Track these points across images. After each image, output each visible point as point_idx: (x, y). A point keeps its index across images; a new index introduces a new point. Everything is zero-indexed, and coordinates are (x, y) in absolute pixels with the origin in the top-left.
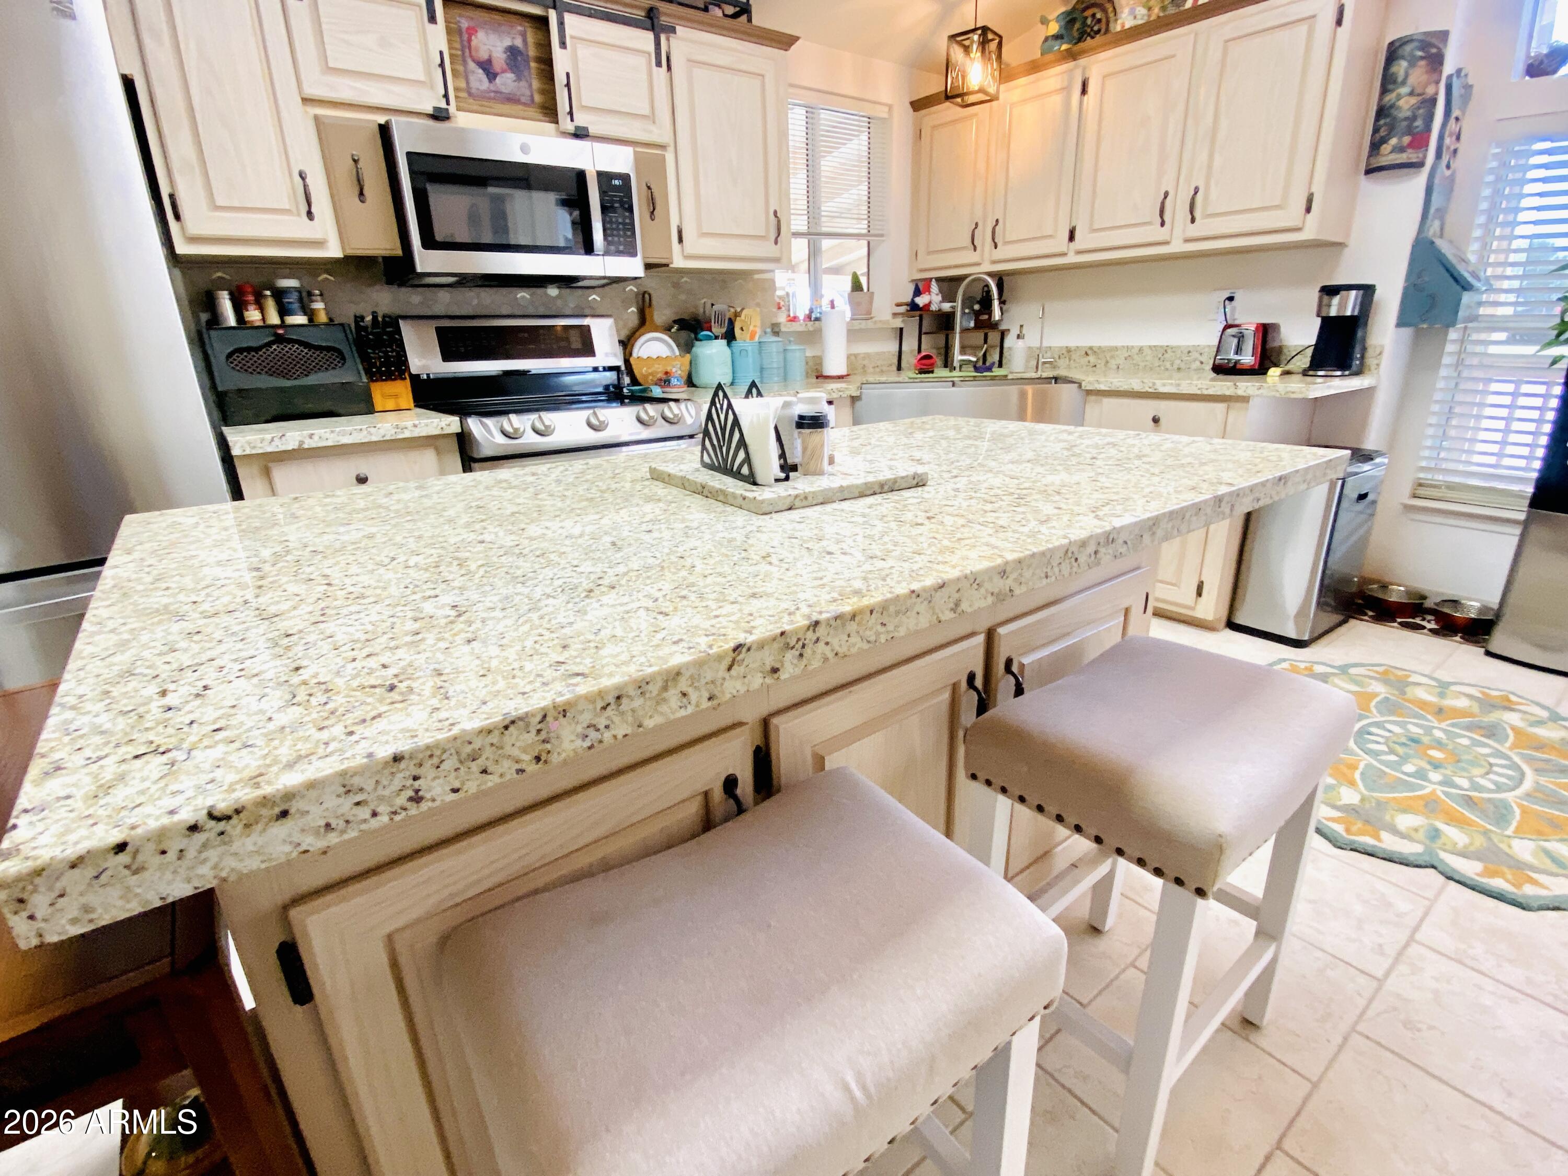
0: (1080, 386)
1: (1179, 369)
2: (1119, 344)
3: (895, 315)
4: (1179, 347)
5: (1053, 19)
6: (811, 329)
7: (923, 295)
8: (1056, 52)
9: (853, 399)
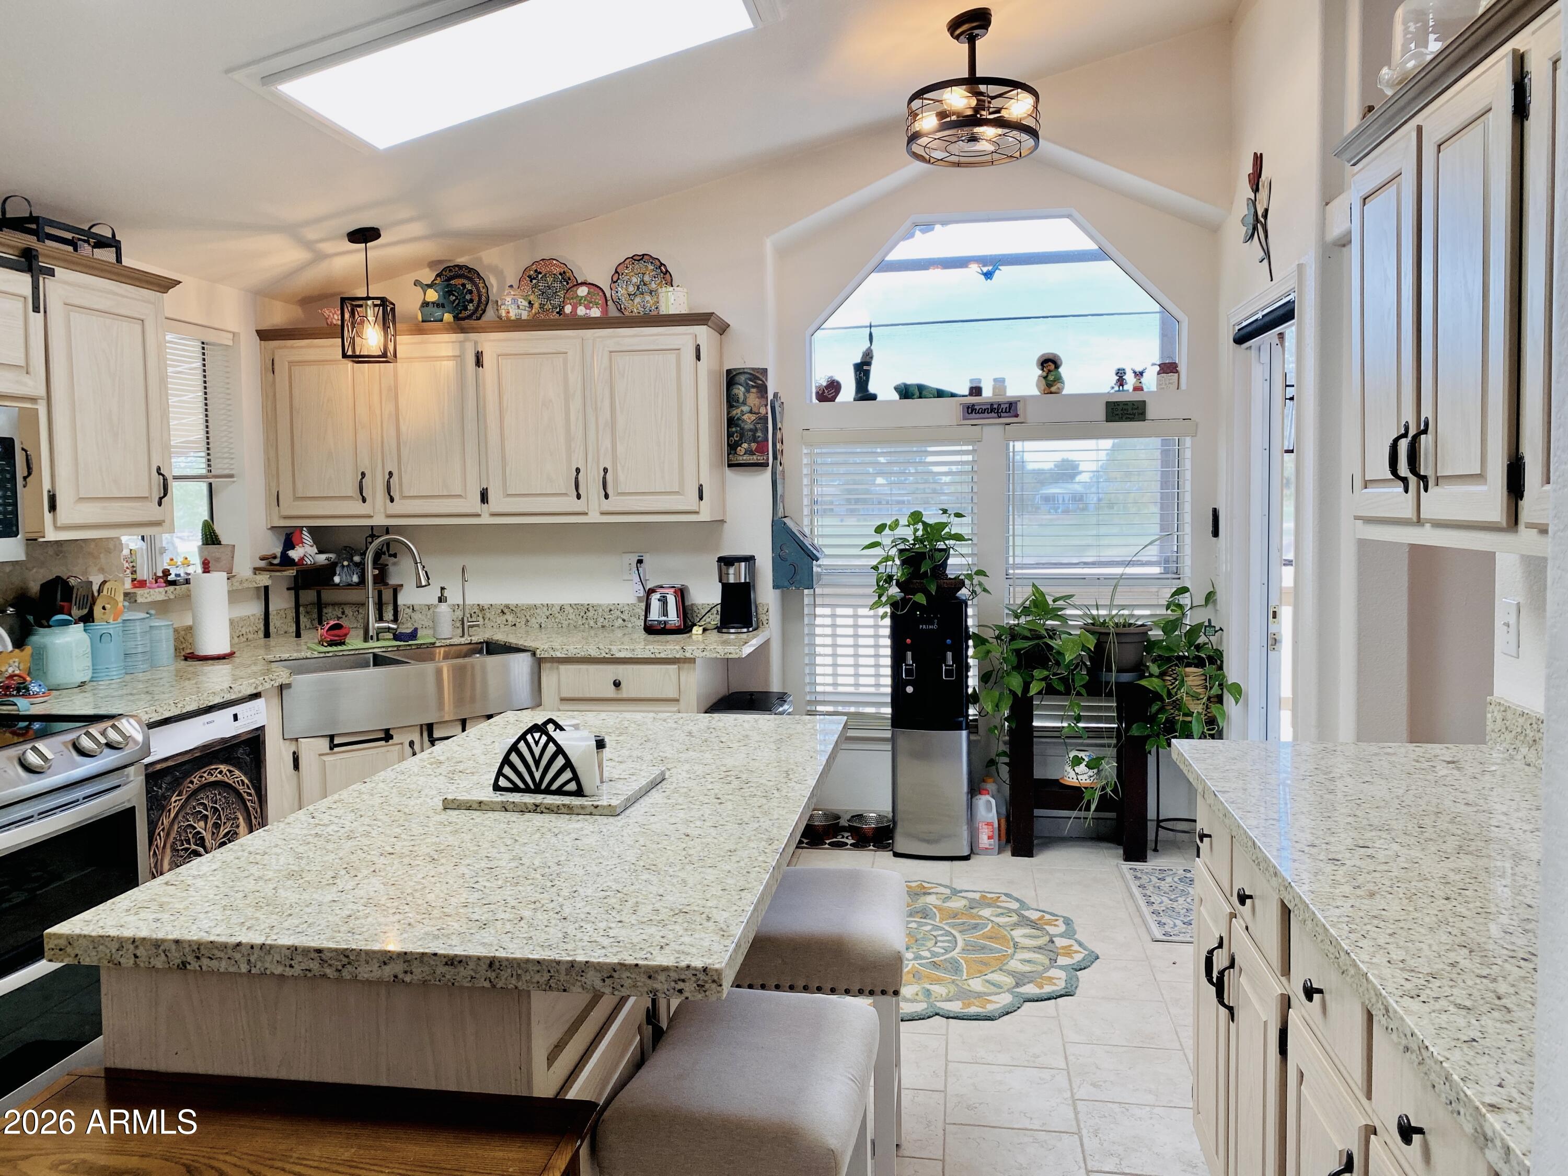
0: (534, 654)
1: (603, 627)
3: (257, 570)
4: (600, 606)
5: (429, 286)
6: (172, 597)
7: (297, 547)
8: (441, 320)
9: (282, 688)
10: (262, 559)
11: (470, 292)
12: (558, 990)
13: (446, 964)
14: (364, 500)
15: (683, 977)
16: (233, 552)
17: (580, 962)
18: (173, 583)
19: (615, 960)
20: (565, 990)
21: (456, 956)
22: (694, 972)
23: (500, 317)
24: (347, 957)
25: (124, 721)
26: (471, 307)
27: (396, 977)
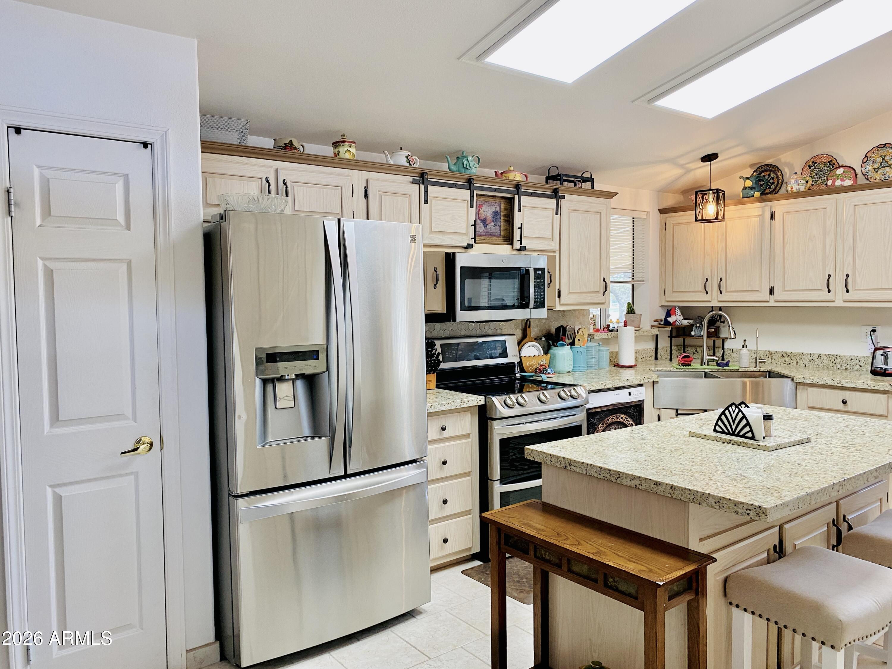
0: (793, 380)
2: (805, 352)
3: (652, 327)
4: (844, 356)
5: (748, 178)
6: (610, 337)
7: (672, 316)
8: (753, 196)
9: (653, 383)
10: (655, 321)
11: (773, 178)
12: (697, 503)
13: (654, 484)
14: (707, 293)
15: (750, 508)
16: (641, 317)
17: (706, 493)
18: (611, 331)
19: (721, 496)
20: (700, 504)
21: (658, 482)
22: (755, 507)
23: (787, 191)
24: (619, 474)
25: (579, 387)
26: (773, 186)
27: (636, 486)
